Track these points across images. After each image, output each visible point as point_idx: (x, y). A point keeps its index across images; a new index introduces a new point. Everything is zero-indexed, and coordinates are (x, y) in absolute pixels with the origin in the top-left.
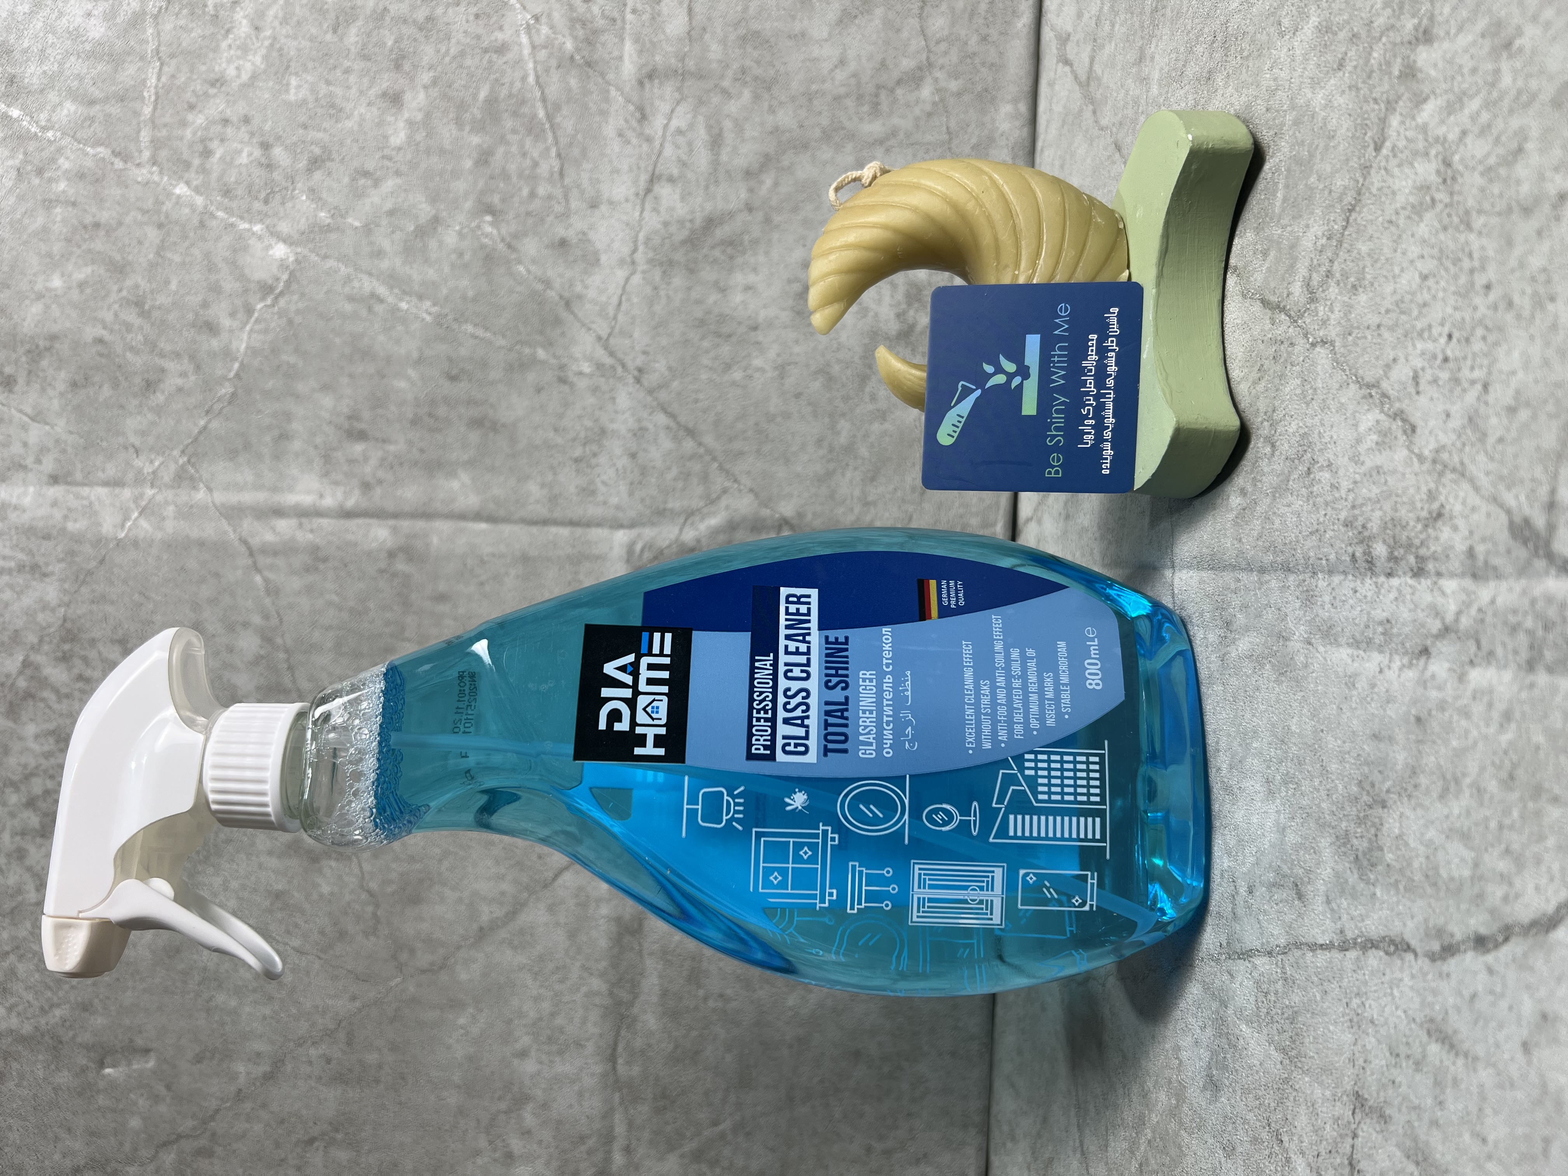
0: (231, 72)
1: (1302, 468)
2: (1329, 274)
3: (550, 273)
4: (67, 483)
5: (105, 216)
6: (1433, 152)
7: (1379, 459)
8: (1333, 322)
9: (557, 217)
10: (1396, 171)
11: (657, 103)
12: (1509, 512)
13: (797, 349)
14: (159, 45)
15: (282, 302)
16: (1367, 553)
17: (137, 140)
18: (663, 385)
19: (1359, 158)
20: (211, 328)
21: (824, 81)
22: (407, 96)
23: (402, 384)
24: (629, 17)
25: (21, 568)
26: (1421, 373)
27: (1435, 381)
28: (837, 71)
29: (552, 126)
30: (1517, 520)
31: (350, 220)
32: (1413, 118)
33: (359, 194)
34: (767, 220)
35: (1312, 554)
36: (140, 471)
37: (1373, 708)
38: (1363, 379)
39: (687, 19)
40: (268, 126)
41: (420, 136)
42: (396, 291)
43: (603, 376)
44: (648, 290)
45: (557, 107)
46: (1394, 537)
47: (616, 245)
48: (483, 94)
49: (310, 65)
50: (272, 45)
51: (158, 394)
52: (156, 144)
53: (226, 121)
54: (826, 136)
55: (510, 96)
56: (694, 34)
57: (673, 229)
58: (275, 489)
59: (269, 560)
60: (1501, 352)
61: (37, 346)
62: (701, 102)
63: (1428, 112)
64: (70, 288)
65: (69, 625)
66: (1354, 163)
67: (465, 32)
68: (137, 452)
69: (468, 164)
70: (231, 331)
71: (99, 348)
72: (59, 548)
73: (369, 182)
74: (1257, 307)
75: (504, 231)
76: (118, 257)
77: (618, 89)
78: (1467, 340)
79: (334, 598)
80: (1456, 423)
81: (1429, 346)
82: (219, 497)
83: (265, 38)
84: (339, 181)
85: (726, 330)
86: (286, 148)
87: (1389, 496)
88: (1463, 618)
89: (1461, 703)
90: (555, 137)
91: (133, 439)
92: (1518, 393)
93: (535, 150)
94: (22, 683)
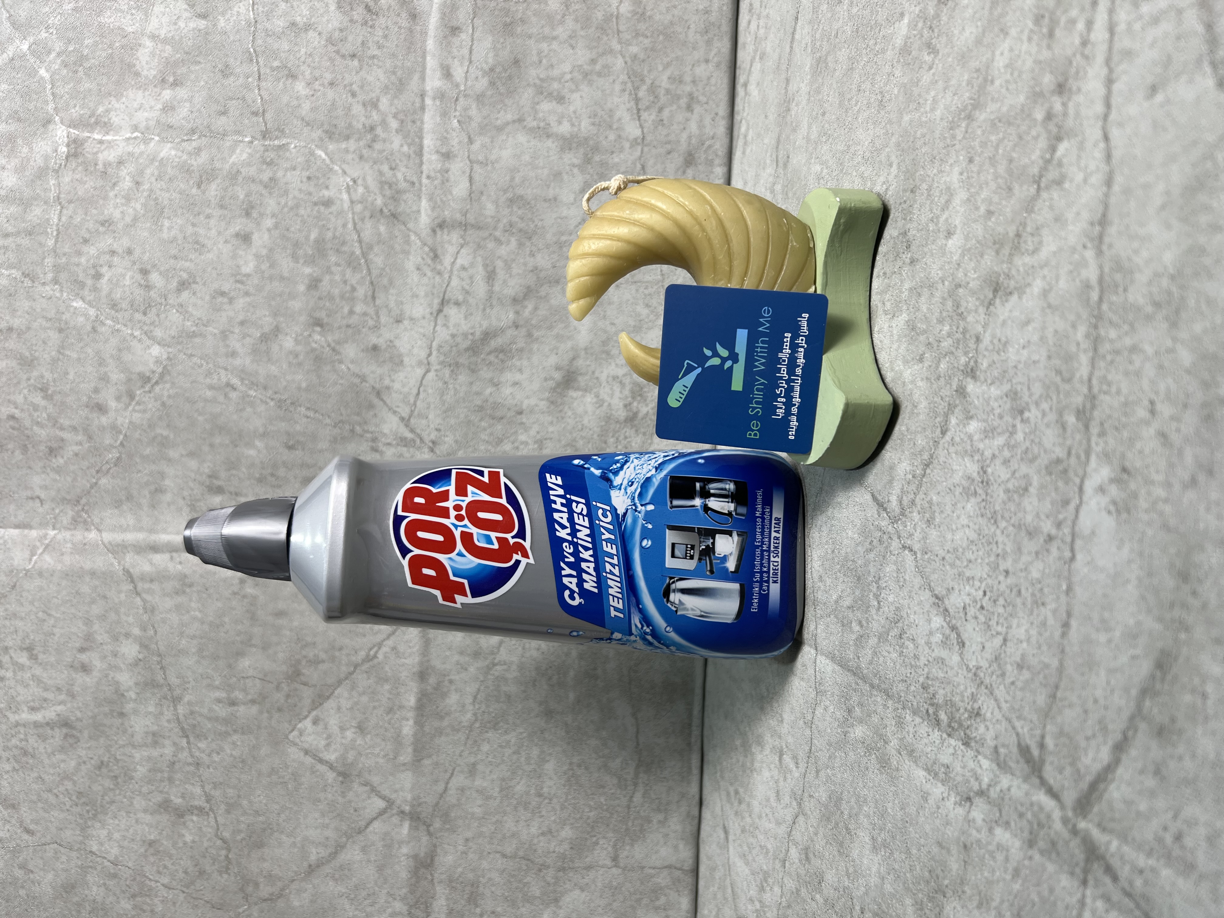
0: (117, 214)
1: (895, 632)
2: (913, 502)
3: (366, 370)
5: (16, 322)
6: (976, 458)
7: (944, 653)
8: (916, 538)
9: (370, 329)
10: (954, 456)
11: (446, 246)
12: (1018, 734)
13: (551, 429)
14: (60, 193)
15: (157, 389)
16: (936, 714)
17: (42, 265)
19: (932, 432)
20: (101, 409)
21: (571, 234)
22: (255, 237)
23: (252, 452)
24: (425, 181)
26: (968, 607)
27: (976, 618)
29: (366, 261)
30: (1023, 744)
31: (210, 328)
32: (964, 426)
33: (218, 310)
34: (529, 335)
35: (902, 694)
36: (45, 518)
37: (938, 823)
38: (934, 590)
39: (468, 184)
41: (264, 266)
42: (246, 382)
43: (405, 446)
44: (440, 384)
45: (371, 247)
46: (952, 713)
47: (415, 351)
48: (313, 236)
49: (179, 212)
50: (149, 196)
51: (59, 458)
52: (58, 269)
53: (113, 253)
55: (334, 237)
56: (474, 196)
58: (151, 531)
59: (147, 586)
60: (1015, 622)
62: (479, 247)
63: (973, 426)
66: (929, 433)
67: (300, 190)
68: (42, 501)
69: (302, 288)
70: (117, 411)
71: (11, 423)
73: (226, 300)
75: (330, 339)
76: (27, 354)
77: (415, 233)
78: (995, 601)
79: (197, 614)
80: (988, 654)
81: (973, 591)
82: (107, 537)
83: (144, 190)
84: (202, 299)
85: (499, 414)
86: (161, 274)
87: (949, 683)
88: (992, 790)
89: (990, 848)
90: (369, 270)
91: (38, 492)
92: (1023, 656)
93: (354, 278)
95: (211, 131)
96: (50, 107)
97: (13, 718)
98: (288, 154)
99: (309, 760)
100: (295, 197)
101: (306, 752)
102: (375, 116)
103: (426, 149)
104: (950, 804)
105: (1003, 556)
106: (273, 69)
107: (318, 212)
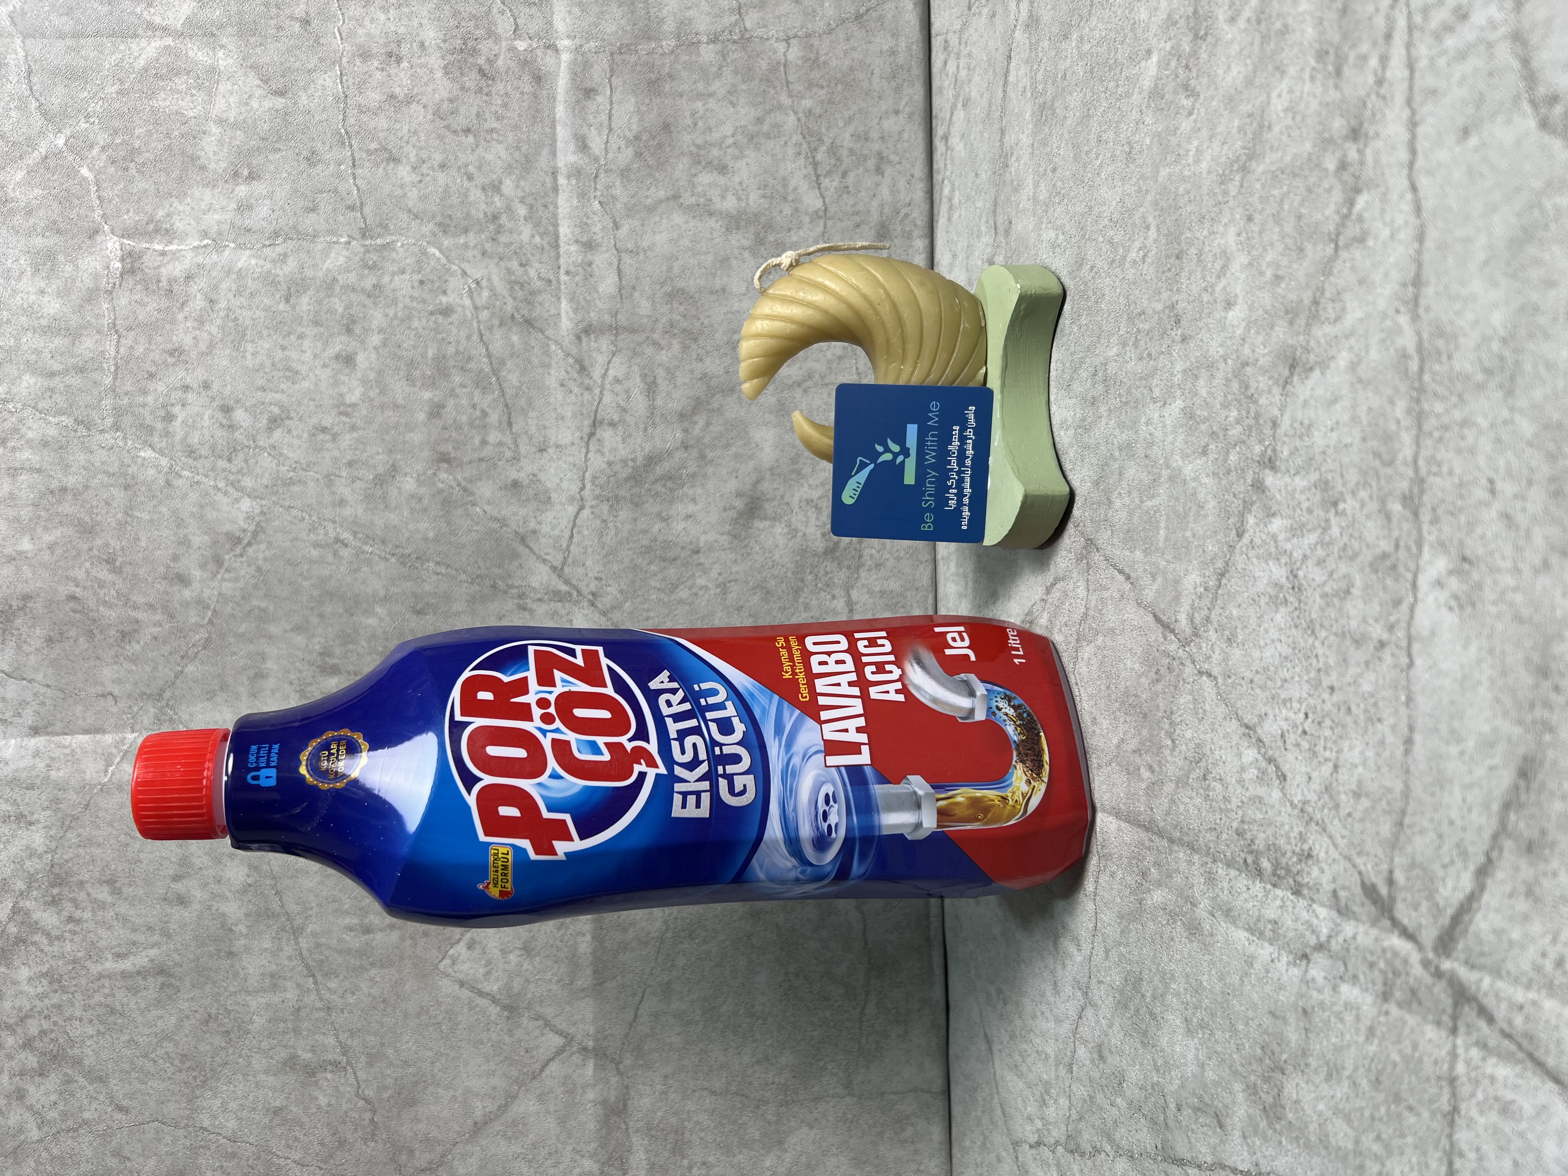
0: (188, 341)
1: (1197, 773)
2: (1208, 619)
3: (506, 512)
4: (48, 733)
5: (71, 481)
6: (1283, 561)
7: (1261, 791)
9: (507, 461)
10: (1255, 561)
11: (595, 355)
12: (1360, 873)
13: (735, 569)
14: (115, 319)
15: (250, 551)
16: (1256, 862)
17: (99, 408)
18: (617, 606)
19: (1225, 536)
20: (182, 580)
22: (360, 358)
23: (372, 621)
24: (563, 278)
25: (6, 818)
26: (1287, 734)
27: (1298, 745)
29: (498, 379)
30: (1367, 882)
31: (311, 473)
32: (1266, 525)
33: (320, 449)
34: (702, 457)
35: (1212, 845)
36: (119, 717)
37: (1268, 989)
38: (1242, 718)
39: (617, 279)
41: (373, 393)
42: (360, 536)
43: (558, 601)
44: (598, 524)
45: (503, 363)
46: (1276, 859)
47: (565, 485)
48: (430, 353)
49: (265, 333)
50: (227, 316)
51: (134, 644)
52: (119, 412)
53: (186, 388)
55: (457, 353)
56: (624, 292)
57: (617, 468)
60: (1346, 744)
61: (11, 606)
62: (635, 353)
63: (1277, 525)
64: (40, 550)
65: (56, 870)
66: (1221, 537)
67: (412, 297)
68: (115, 699)
69: (421, 417)
70: (202, 582)
71: (72, 604)
72: (44, 797)
73: (328, 437)
74: (1150, 619)
75: (459, 476)
76: (87, 519)
77: (556, 342)
78: (1319, 723)
80: (1316, 786)
81: (1291, 715)
83: (220, 310)
84: (299, 437)
85: (670, 555)
86: (246, 410)
87: (1270, 825)
88: (1333, 942)
89: (1336, 1008)
90: (502, 390)
91: (110, 687)
92: (1360, 783)
93: (485, 401)
94: (12, 929)
95: (298, 232)
96: (97, 214)
97: (95, 969)
98: (394, 254)
99: (465, 993)
100: (405, 307)
101: (462, 984)
102: (498, 201)
103: (562, 239)
104: (1281, 965)
105: (1327, 670)
106: (369, 152)
107: (436, 322)
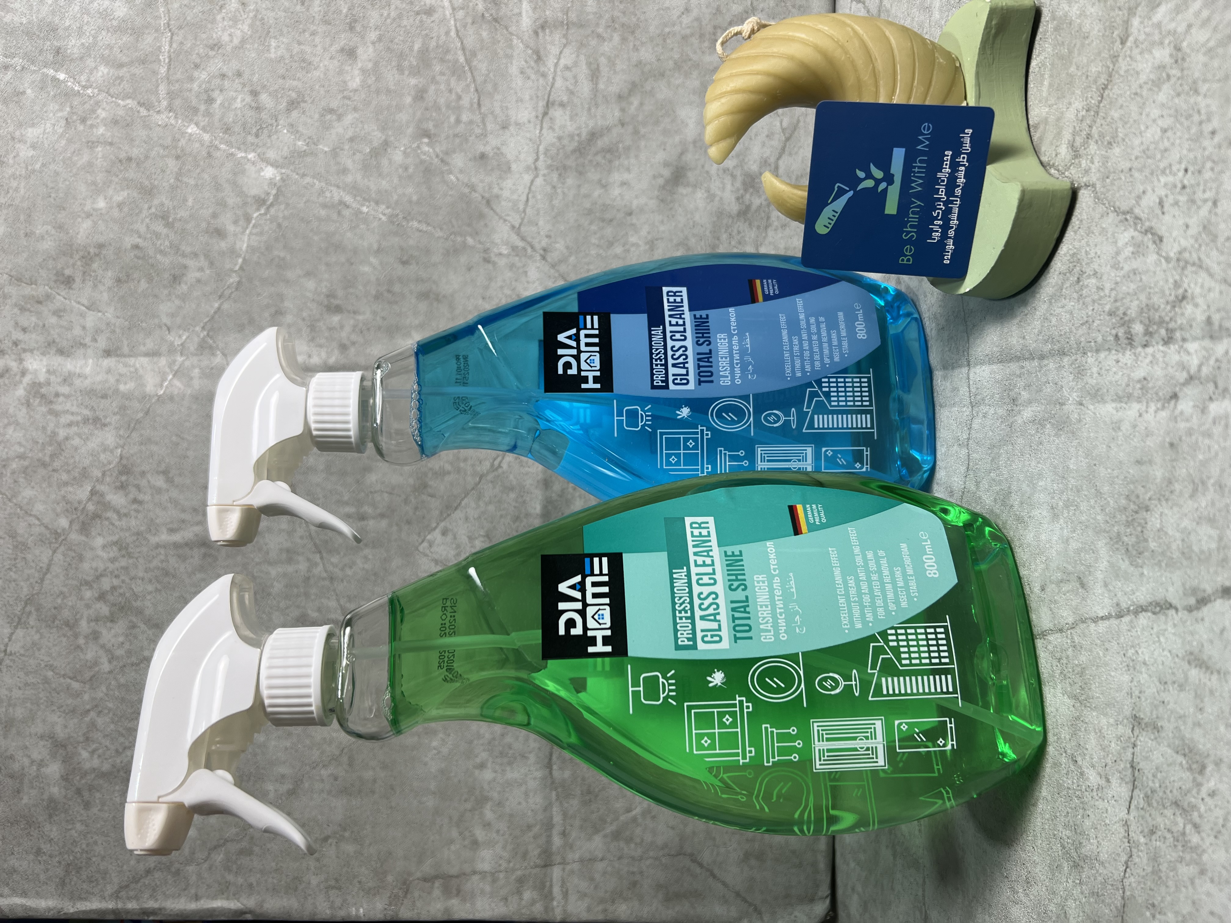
0: (226, 38)
2: (1089, 136)
3: (474, 180)
4: (118, 356)
5: (135, 152)
6: (1167, 42)
7: (1135, 264)
8: (1093, 170)
9: (477, 137)
10: (1139, 57)
11: (549, 47)
13: (662, 228)
14: (170, 20)
15: (273, 211)
16: (1128, 332)
17: (156, 92)
18: (563, 260)
19: (1109, 51)
20: (220, 233)
21: (674, 25)
22: (360, 51)
23: (366, 269)
25: (86, 421)
26: (1165, 199)
27: (1176, 203)
28: (684, 16)
29: (470, 68)
31: (321, 147)
32: (1150, 18)
33: (327, 127)
34: (636, 132)
35: (1082, 339)
36: (172, 344)
37: (1135, 442)
38: (1119, 208)
40: (255, 79)
41: (371, 80)
42: (358, 198)
43: (517, 255)
44: (548, 189)
45: (474, 54)
46: (1149, 318)
47: (523, 156)
48: (416, 47)
49: (285, 30)
50: (255, 16)
51: (183, 285)
52: (171, 95)
53: (223, 76)
54: (678, 66)
55: (438, 46)
57: (565, 142)
60: (1225, 177)
61: (89, 253)
62: (582, 45)
63: (1162, 13)
64: (111, 208)
65: (124, 462)
66: (1105, 54)
68: (169, 329)
69: (408, 100)
70: (235, 235)
71: (136, 252)
72: (114, 405)
73: (334, 117)
75: (437, 150)
76: (147, 183)
77: (518, 37)
78: (1200, 172)
80: (1193, 230)
83: (250, 11)
84: (311, 117)
85: (608, 216)
86: (270, 94)
87: (1144, 290)
88: (1204, 368)
90: (473, 77)
91: (165, 320)
93: (458, 87)
94: (91, 507)
97: (154, 540)
100: (397, 8)
104: (1149, 415)
107: (421, 21)
